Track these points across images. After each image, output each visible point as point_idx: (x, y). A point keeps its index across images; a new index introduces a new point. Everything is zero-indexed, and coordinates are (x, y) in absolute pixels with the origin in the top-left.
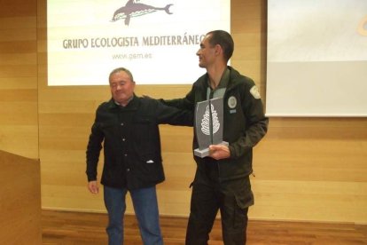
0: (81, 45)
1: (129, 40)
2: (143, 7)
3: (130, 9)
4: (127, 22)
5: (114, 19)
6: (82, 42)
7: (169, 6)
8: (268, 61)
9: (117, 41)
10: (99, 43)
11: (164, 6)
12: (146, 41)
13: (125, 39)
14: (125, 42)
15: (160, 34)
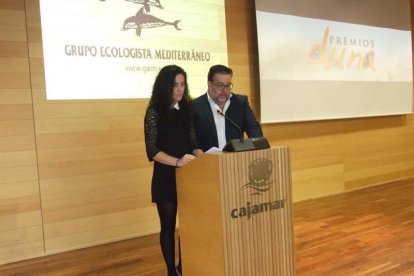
0: (88, 53)
1: (142, 52)
2: (153, 20)
3: (141, 20)
4: (138, 32)
5: (124, 28)
6: (90, 50)
7: (177, 22)
8: (261, 78)
9: (130, 52)
10: (109, 52)
11: (173, 22)
12: (159, 55)
13: (137, 51)
14: (137, 54)
15: (171, 48)
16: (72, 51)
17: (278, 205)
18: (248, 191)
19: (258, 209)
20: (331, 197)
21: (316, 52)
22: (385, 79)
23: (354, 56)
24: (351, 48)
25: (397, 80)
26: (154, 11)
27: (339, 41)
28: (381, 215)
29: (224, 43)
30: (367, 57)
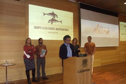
0: (40, 28)
2: (56, 20)
3: (53, 20)
4: (52, 24)
5: (49, 22)
7: (61, 21)
9: (49, 28)
10: (45, 28)
12: (56, 29)
13: (51, 28)
14: (51, 29)
15: (60, 28)
16: (36, 28)
17: (89, 70)
18: (82, 67)
19: (84, 71)
20: (97, 67)
21: (95, 30)
22: (112, 37)
23: (104, 31)
24: (104, 29)
25: (115, 37)
26: (56, 18)
27: (101, 27)
28: (110, 72)
29: (73, 27)
30: (108, 31)
